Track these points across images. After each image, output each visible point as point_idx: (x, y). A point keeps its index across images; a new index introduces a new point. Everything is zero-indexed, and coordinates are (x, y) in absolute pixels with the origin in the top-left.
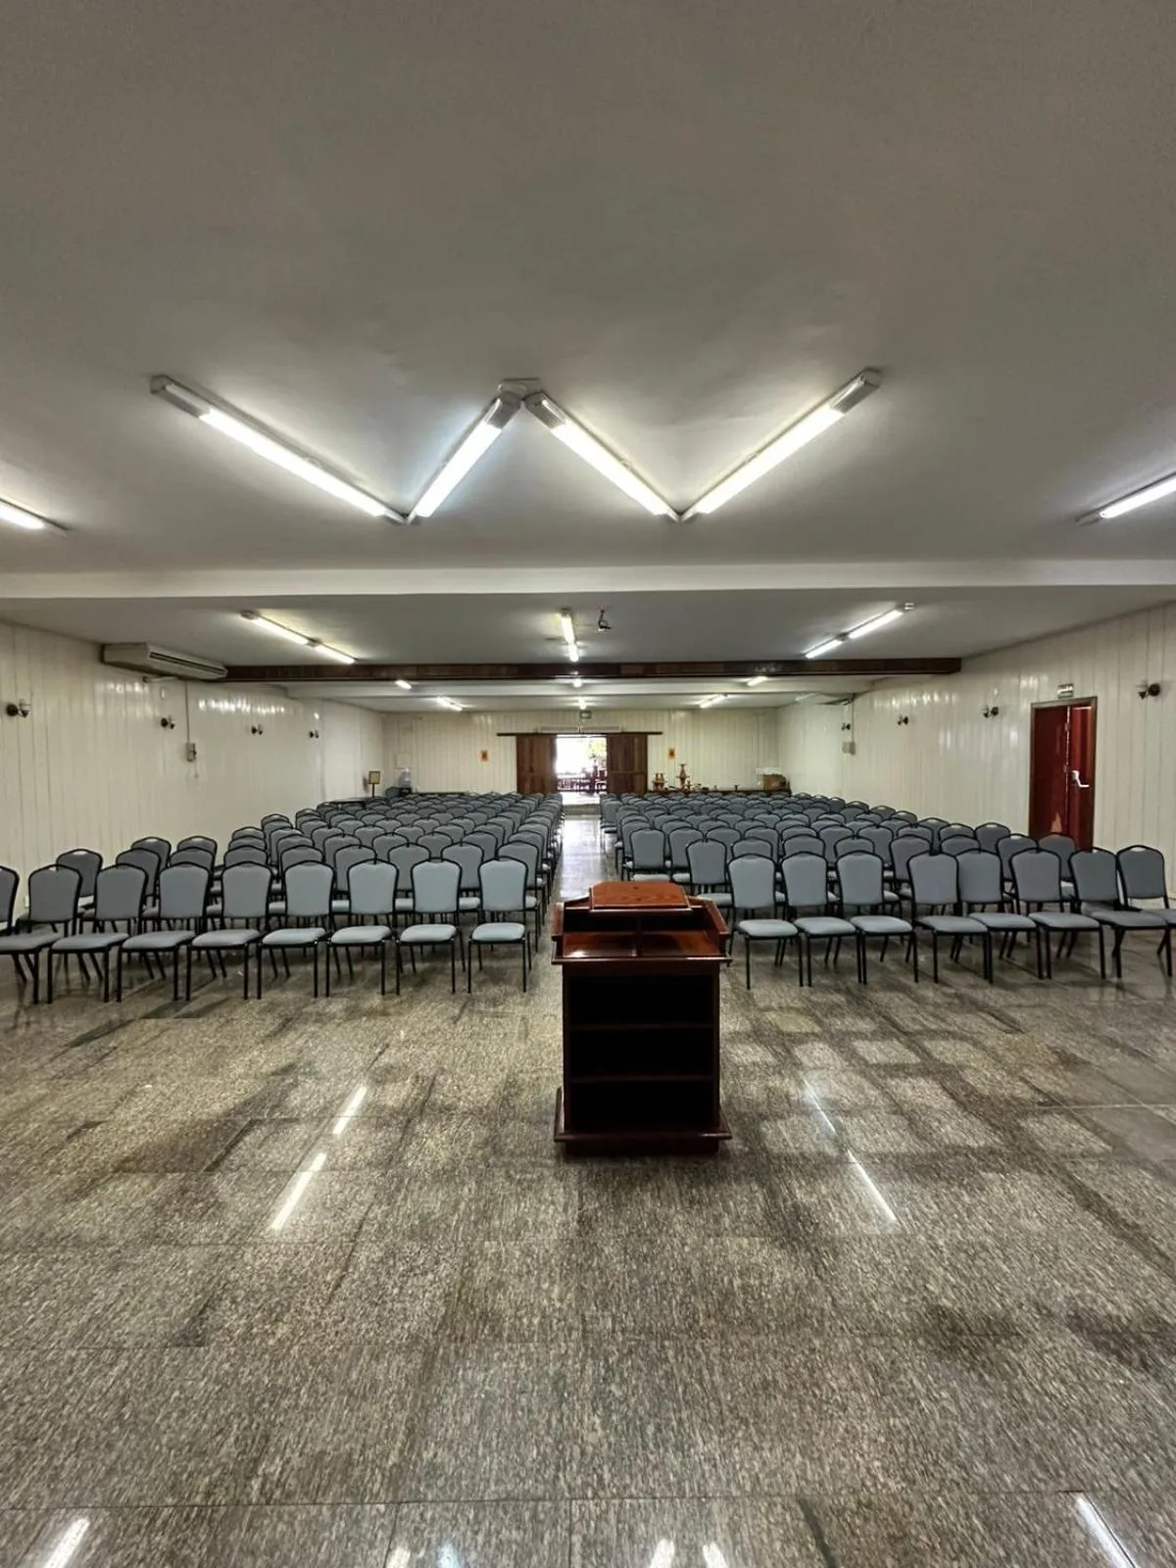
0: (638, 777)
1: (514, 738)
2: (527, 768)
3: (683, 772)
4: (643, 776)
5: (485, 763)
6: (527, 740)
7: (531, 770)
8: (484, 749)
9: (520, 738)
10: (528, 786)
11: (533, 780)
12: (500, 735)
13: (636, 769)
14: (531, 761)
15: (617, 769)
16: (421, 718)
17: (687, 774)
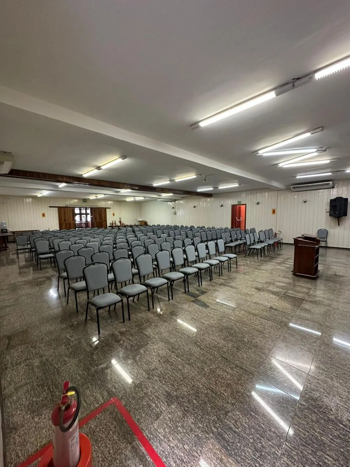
0: (104, 222)
1: (57, 209)
2: (63, 220)
3: (120, 220)
4: (105, 222)
5: (44, 218)
6: (63, 210)
7: (65, 220)
8: (43, 212)
9: (60, 209)
10: (64, 226)
11: (66, 224)
12: (50, 207)
13: (103, 219)
14: (65, 217)
15: (97, 220)
16: (9, 198)
17: (122, 221)
